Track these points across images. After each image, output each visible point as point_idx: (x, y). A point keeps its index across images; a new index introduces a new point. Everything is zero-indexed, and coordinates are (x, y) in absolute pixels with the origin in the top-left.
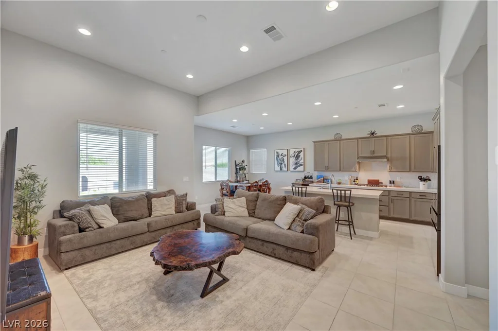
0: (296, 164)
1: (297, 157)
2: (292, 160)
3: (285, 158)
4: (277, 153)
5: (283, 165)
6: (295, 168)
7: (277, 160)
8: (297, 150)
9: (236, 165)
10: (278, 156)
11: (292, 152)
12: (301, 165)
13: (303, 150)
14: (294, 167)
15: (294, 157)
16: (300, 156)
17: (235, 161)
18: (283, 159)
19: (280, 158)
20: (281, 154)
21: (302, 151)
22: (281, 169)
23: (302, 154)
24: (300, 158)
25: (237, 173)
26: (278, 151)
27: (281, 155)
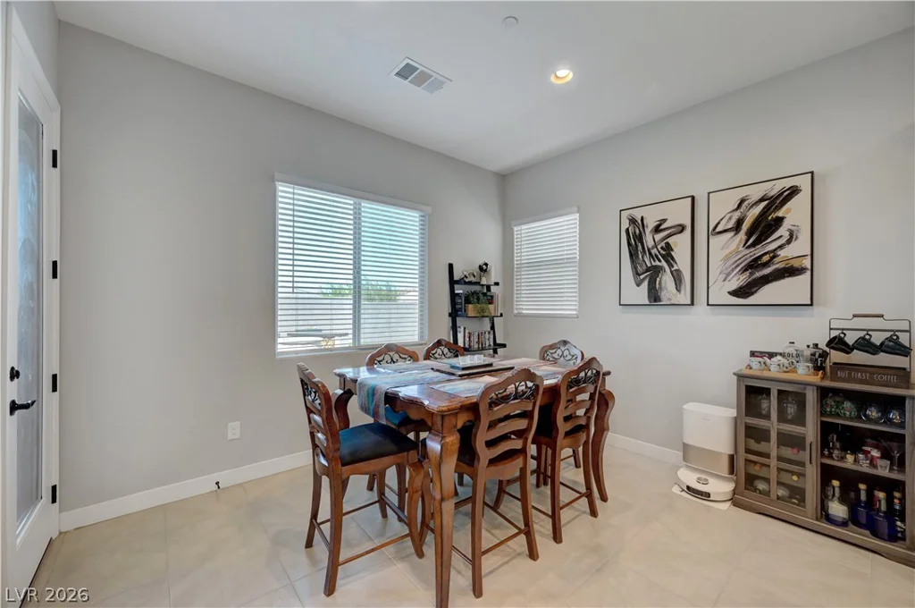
0: (754, 265)
1: (765, 226)
2: (727, 250)
3: (680, 245)
4: (633, 221)
5: (667, 280)
6: (742, 292)
7: (633, 255)
8: (755, 193)
9: (452, 282)
10: (640, 238)
11: (722, 209)
12: (791, 271)
13: (804, 183)
14: (737, 281)
15: (737, 227)
16: (779, 221)
17: (451, 266)
18: (668, 248)
19: (649, 240)
20: (650, 224)
21: (794, 191)
22: (654, 297)
23: (795, 213)
24: (783, 231)
25: (454, 314)
26: (637, 214)
27: (657, 229)
